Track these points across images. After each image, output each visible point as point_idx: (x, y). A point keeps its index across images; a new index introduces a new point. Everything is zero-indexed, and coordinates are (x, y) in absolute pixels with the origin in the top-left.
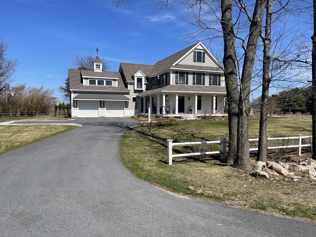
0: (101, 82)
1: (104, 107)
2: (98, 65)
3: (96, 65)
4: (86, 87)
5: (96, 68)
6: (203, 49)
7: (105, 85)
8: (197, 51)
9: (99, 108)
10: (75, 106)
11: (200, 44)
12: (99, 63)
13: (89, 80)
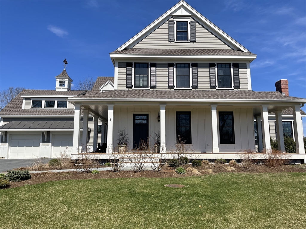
0: (50, 104)
1: (48, 142)
2: (62, 81)
3: (60, 82)
4: (26, 111)
5: (60, 86)
6: (190, 15)
7: (56, 107)
8: (175, 20)
9: (41, 144)
10: (4, 141)
11: (182, 6)
12: (63, 79)
13: (31, 101)
